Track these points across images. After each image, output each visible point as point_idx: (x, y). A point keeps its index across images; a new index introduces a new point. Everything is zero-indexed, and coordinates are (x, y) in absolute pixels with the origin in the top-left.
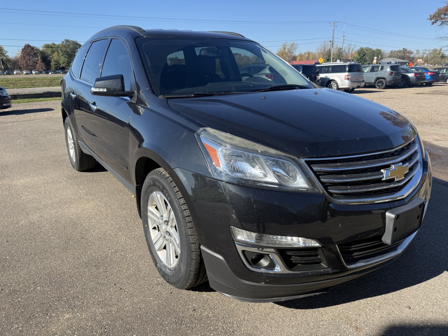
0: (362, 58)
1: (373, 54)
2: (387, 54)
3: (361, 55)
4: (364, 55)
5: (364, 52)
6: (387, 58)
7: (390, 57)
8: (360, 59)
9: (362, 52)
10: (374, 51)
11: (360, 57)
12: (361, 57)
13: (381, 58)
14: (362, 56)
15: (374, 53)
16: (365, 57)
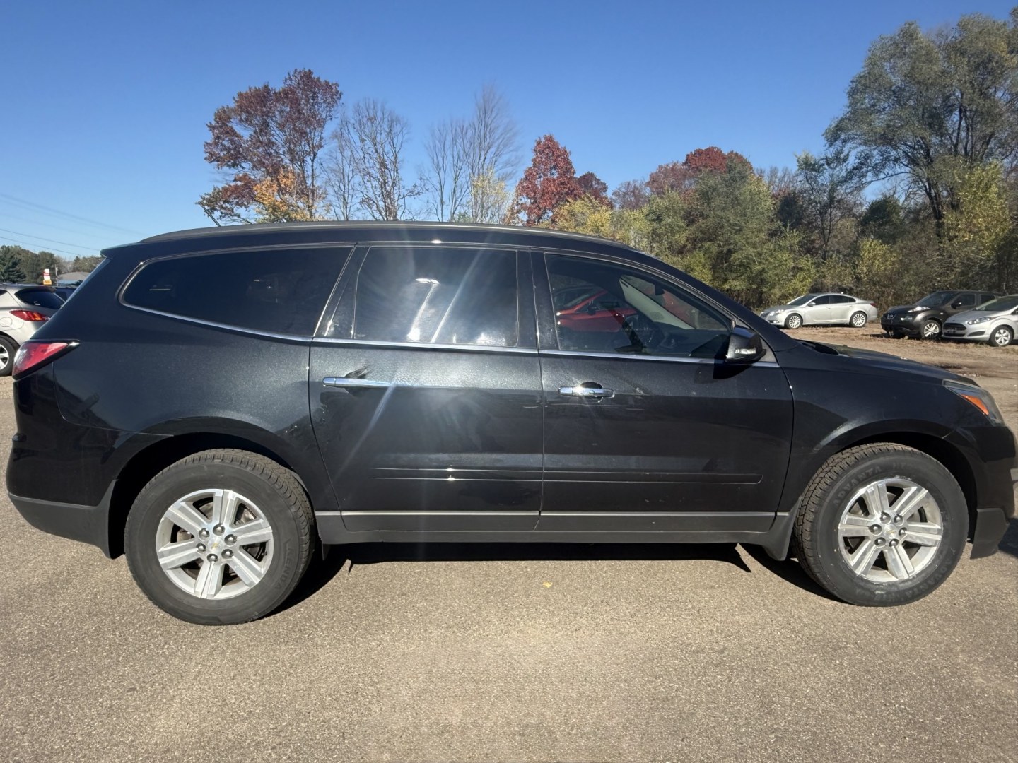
0: (11, 269)
1: (36, 262)
2: (69, 262)
3: (7, 263)
4: (15, 264)
5: (12, 257)
6: (69, 272)
7: (76, 269)
8: (5, 272)
9: (8, 256)
10: (36, 256)
11: (4, 268)
12: (9, 268)
13: (59, 272)
14: (11, 264)
15: (38, 261)
16: (17, 268)
